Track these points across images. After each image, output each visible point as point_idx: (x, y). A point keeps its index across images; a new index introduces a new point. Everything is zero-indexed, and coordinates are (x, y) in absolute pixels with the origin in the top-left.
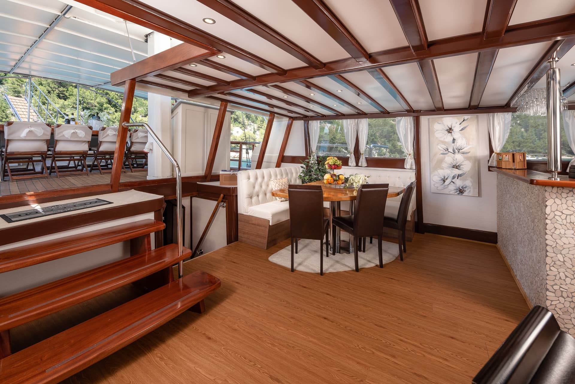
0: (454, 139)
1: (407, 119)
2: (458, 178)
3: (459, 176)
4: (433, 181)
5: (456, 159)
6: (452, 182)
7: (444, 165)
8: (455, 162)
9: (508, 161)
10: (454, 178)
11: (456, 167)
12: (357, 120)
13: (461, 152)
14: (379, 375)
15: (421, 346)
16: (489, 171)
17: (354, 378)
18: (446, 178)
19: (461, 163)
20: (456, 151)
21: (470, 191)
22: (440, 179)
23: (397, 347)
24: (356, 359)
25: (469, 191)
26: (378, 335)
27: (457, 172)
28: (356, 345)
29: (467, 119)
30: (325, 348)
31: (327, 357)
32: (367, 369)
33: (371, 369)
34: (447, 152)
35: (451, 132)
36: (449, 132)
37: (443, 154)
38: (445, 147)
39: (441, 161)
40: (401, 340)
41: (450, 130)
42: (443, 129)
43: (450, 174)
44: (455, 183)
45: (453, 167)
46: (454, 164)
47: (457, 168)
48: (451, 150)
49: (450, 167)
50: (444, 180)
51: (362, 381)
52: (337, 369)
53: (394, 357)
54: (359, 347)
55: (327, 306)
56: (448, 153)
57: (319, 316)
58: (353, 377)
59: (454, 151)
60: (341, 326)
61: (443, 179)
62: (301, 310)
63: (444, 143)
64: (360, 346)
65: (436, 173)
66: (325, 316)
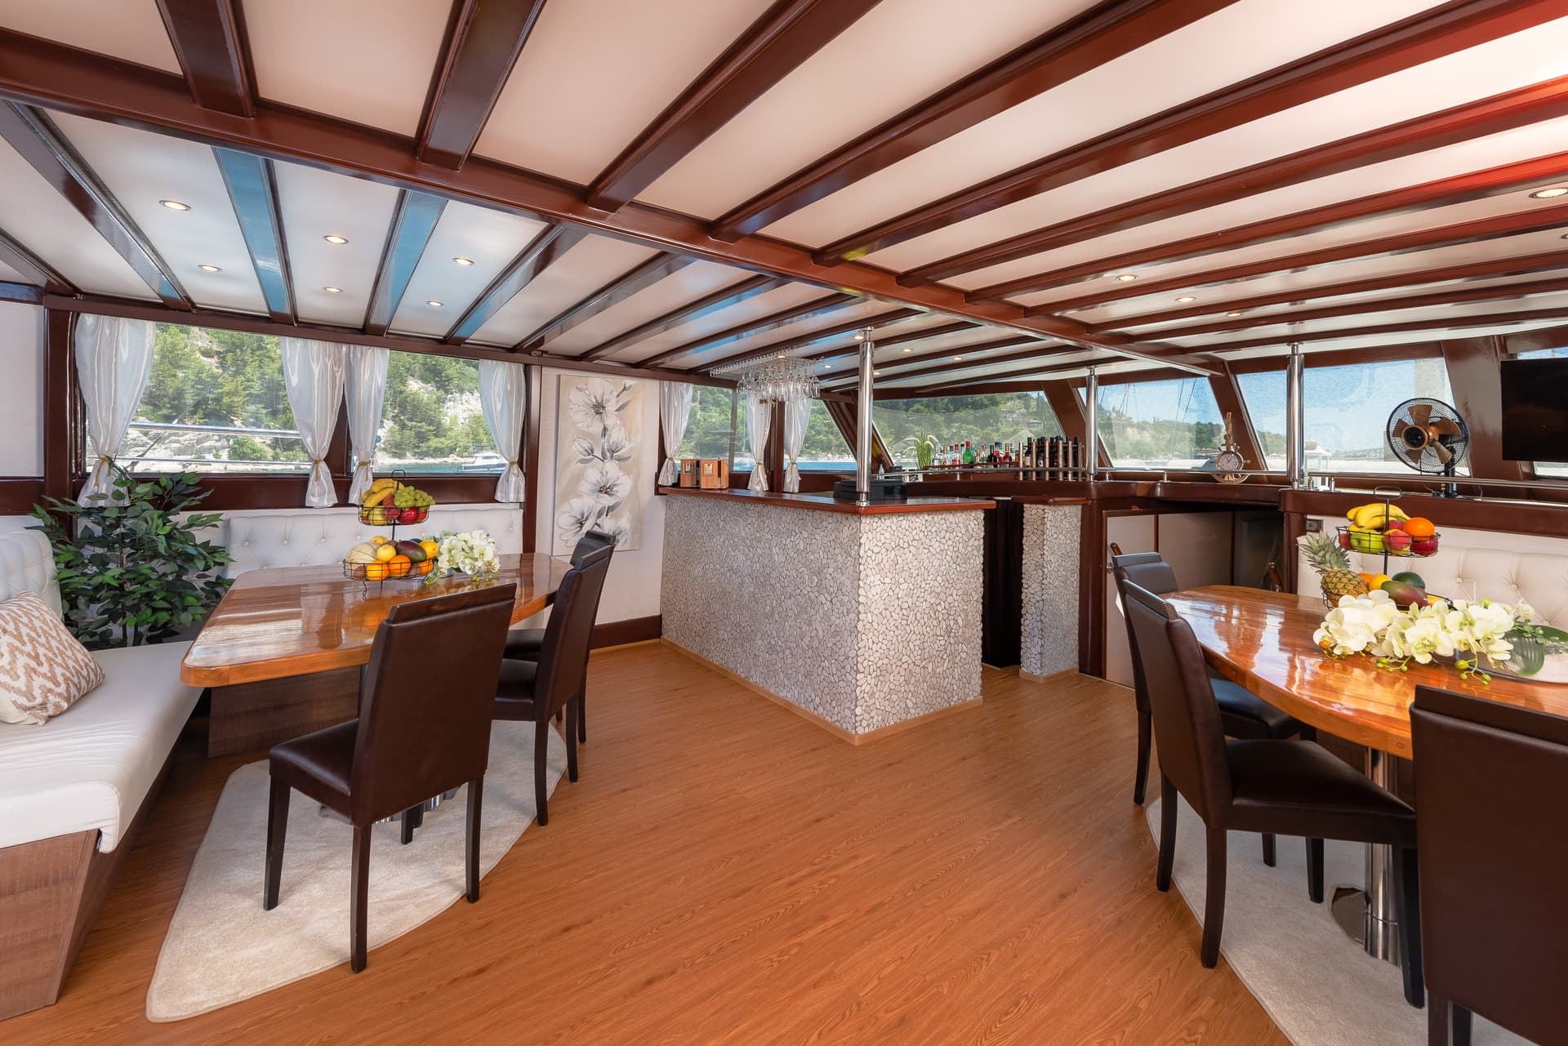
0: (605, 429)
1: (511, 369)
2: (607, 515)
3: (610, 509)
4: (560, 527)
5: (607, 473)
6: (596, 524)
7: (585, 487)
8: (604, 479)
9: (712, 475)
10: (600, 514)
11: (605, 490)
12: (344, 348)
13: (617, 458)
14: (853, 966)
15: (815, 867)
16: (656, 494)
17: (848, 1013)
18: (585, 516)
19: (616, 480)
20: (608, 454)
21: (626, 540)
22: (573, 520)
23: (804, 900)
24: (803, 984)
25: (624, 540)
26: (761, 910)
27: (607, 501)
28: (768, 963)
29: (630, 387)
30: (745, 1033)
31: (774, 1040)
32: (835, 977)
33: (836, 970)
34: (591, 457)
35: (601, 413)
36: (598, 413)
37: (583, 461)
38: (586, 445)
39: (579, 477)
40: (792, 884)
41: (599, 408)
42: (587, 404)
43: (593, 506)
44: (601, 525)
45: (600, 491)
46: (602, 485)
47: (607, 493)
48: (598, 453)
49: (593, 492)
50: (581, 523)
51: (859, 1004)
52: (815, 1036)
53: (823, 918)
54: (775, 959)
55: (611, 955)
56: (592, 459)
57: (632, 993)
58: (844, 1015)
59: (603, 454)
60: (698, 961)
61: (579, 520)
62: (573, 1028)
63: (586, 435)
64: (774, 957)
65: (566, 507)
66: (643, 976)
